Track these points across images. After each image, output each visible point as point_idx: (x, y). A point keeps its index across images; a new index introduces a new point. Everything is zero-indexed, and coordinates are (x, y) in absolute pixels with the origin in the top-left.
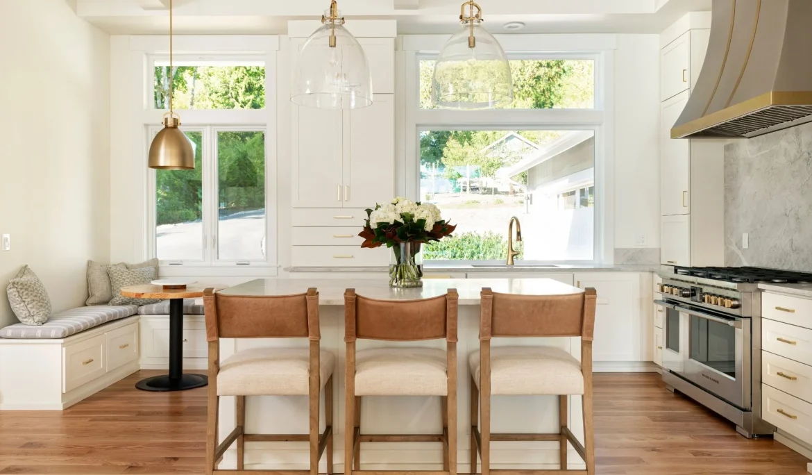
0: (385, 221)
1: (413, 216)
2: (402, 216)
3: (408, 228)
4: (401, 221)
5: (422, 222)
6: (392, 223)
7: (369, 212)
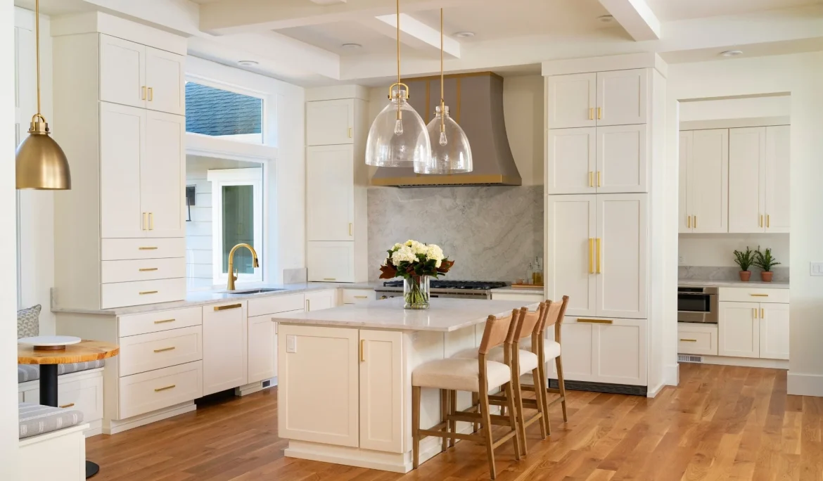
0: (405, 260)
1: (426, 256)
2: (417, 255)
3: (422, 266)
4: (417, 260)
5: (433, 262)
6: (411, 262)
7: (391, 253)
